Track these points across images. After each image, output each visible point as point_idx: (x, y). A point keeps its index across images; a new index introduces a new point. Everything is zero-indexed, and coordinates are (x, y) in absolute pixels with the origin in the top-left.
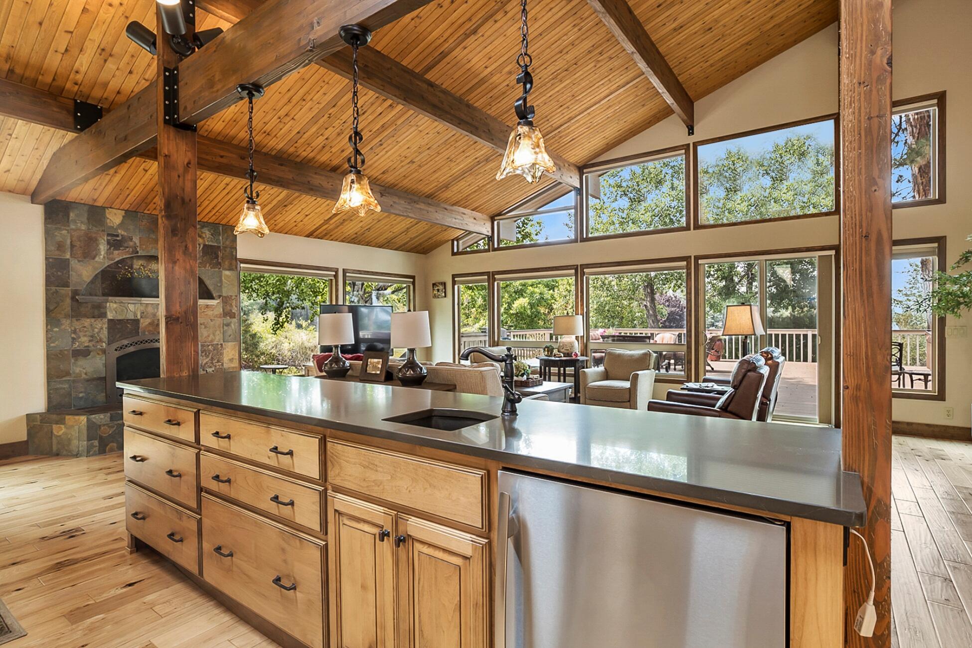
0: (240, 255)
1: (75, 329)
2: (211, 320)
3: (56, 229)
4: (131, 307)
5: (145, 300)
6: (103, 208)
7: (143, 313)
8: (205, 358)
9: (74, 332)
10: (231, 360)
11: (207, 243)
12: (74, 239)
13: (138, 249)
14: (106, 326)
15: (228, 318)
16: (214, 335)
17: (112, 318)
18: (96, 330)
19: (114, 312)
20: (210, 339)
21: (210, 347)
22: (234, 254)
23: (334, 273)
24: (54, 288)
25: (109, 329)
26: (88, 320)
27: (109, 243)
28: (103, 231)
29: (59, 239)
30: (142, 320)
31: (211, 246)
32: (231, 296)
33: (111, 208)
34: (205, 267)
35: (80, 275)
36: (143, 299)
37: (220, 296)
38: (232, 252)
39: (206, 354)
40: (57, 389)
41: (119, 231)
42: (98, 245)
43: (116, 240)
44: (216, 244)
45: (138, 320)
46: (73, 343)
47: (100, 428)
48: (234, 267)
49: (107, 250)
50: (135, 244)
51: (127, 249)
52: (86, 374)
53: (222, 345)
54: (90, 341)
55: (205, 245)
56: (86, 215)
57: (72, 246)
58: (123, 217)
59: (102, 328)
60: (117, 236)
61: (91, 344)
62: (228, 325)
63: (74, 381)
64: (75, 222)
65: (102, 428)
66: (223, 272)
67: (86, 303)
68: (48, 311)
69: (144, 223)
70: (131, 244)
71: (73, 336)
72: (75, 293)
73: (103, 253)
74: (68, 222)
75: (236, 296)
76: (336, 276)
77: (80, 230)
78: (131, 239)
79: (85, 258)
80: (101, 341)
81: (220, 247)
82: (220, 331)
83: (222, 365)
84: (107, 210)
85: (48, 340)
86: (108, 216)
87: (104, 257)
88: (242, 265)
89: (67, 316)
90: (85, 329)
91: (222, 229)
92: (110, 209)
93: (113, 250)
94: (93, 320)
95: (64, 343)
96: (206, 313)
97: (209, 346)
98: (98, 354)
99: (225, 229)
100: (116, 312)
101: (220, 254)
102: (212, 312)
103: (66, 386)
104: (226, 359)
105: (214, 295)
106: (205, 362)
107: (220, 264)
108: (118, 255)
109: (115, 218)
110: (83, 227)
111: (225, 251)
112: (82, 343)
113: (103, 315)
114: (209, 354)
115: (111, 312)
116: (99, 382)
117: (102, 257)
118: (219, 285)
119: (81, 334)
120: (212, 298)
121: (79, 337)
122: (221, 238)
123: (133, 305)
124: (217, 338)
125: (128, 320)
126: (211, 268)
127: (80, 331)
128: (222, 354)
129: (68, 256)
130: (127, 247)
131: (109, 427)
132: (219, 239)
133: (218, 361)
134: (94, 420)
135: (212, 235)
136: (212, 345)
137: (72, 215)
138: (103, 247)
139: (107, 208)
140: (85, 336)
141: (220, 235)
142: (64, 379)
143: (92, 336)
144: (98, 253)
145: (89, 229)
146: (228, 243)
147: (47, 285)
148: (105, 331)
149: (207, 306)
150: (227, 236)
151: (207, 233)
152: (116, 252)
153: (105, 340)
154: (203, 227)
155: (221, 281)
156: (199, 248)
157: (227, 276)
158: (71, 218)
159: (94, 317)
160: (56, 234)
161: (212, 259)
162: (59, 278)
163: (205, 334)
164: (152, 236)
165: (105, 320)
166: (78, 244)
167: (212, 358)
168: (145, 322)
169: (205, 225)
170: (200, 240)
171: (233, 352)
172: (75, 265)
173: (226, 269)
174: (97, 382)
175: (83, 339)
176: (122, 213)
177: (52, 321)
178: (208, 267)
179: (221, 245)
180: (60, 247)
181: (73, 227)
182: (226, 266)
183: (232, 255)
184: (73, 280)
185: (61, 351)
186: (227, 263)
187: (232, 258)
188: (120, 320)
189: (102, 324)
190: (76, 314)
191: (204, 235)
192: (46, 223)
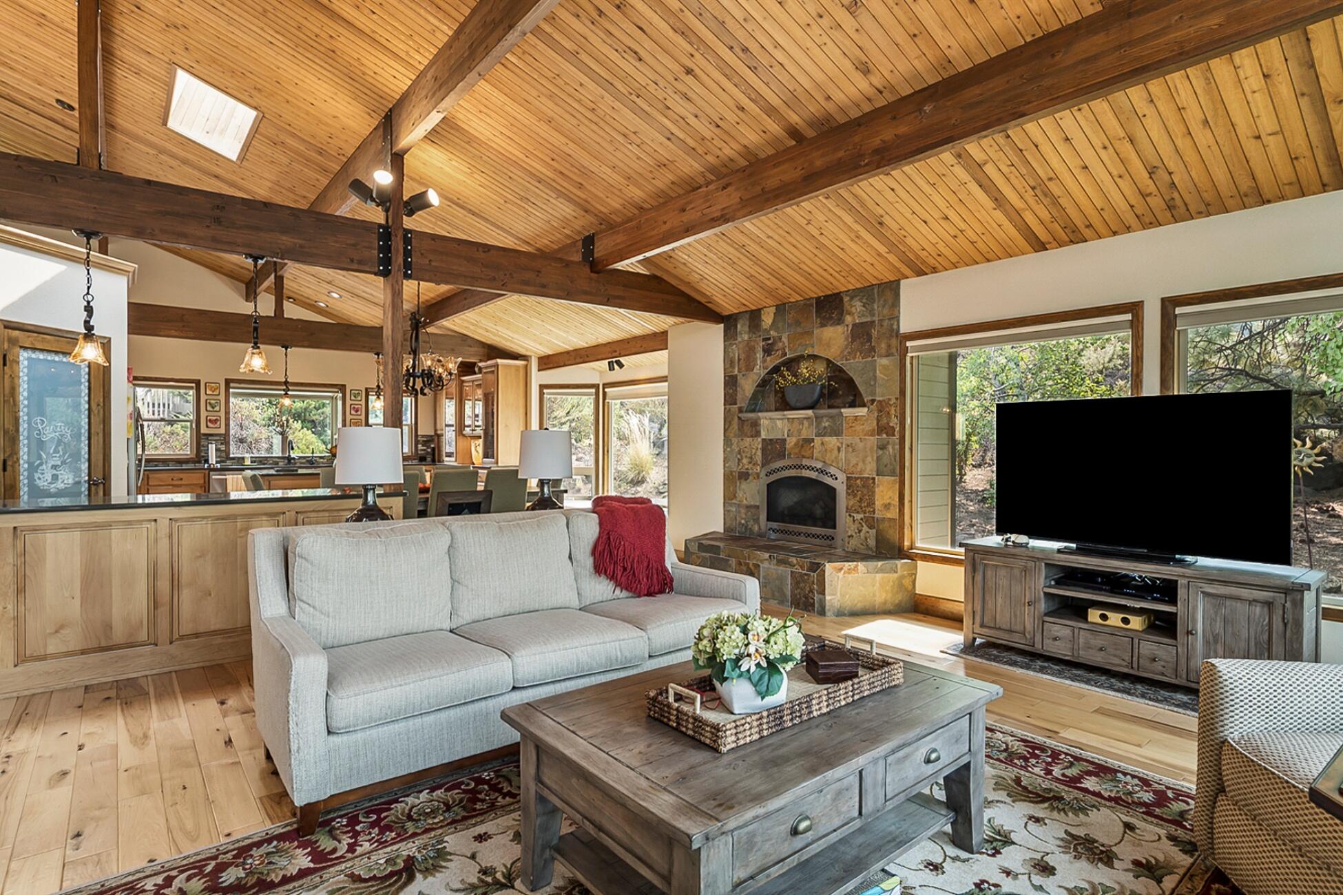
0: (905, 326)
1: (740, 450)
2: (860, 439)
3: (730, 345)
4: (780, 423)
5: (792, 414)
6: (759, 310)
7: (789, 430)
8: (850, 496)
9: (739, 452)
10: (887, 506)
11: (857, 321)
12: (740, 352)
13: (787, 351)
14: (760, 446)
15: (884, 436)
16: (864, 461)
17: (765, 437)
18: (754, 451)
19: (766, 430)
20: (859, 468)
21: (858, 481)
22: (895, 327)
23: (1127, 316)
24: (728, 407)
25: (763, 450)
26: (749, 440)
27: (764, 350)
28: (760, 336)
29: (731, 355)
30: (788, 440)
31: (862, 323)
32: (890, 399)
33: (765, 308)
34: (855, 357)
35: (743, 390)
36: (789, 412)
37: (873, 401)
38: (892, 325)
39: (852, 491)
40: (729, 511)
41: (771, 333)
42: (755, 354)
43: (769, 344)
44: (869, 320)
45: (785, 440)
46: (739, 464)
49: (763, 358)
50: (784, 344)
51: (778, 353)
52: (746, 499)
53: (874, 479)
54: (750, 463)
55: (854, 325)
56: (748, 323)
57: (739, 360)
58: (775, 314)
59: (757, 449)
60: (769, 339)
61: (750, 467)
62: (882, 447)
63: (739, 506)
64: (741, 333)
66: (878, 361)
67: (747, 421)
68: (725, 430)
69: (791, 316)
70: (781, 344)
71: (739, 456)
72: (740, 410)
73: (759, 363)
74: (737, 335)
75: (896, 399)
76: (1135, 323)
77: (743, 341)
78: (780, 338)
79: (747, 371)
80: (756, 464)
81: (874, 322)
82: (872, 457)
83: (874, 512)
84: (762, 312)
85: (725, 460)
86: (763, 318)
88: (909, 344)
89: (735, 436)
90: (746, 450)
91: (878, 292)
92: (764, 310)
93: (767, 356)
94: (751, 439)
95: (733, 465)
96: (853, 429)
97: (858, 478)
98: (755, 478)
99: (882, 291)
100: (768, 430)
101: (874, 333)
102: (860, 427)
103: (734, 509)
104: (878, 503)
105: (865, 400)
106: (851, 503)
107: (873, 349)
108: (772, 362)
109: (767, 319)
110: (746, 337)
111: (882, 326)
112: (744, 465)
113: (758, 434)
114: (857, 491)
115: (764, 431)
117: (759, 367)
118: (872, 382)
119: (744, 455)
120: (864, 405)
121: (743, 459)
122: (876, 307)
123: (781, 421)
124: (868, 468)
125: (777, 440)
126: (863, 358)
127: (743, 452)
128: (874, 492)
129: (736, 372)
130: (778, 350)
132: (873, 310)
133: (869, 505)
135: (864, 306)
136: (862, 479)
137: (739, 326)
138: (759, 355)
139: (762, 309)
140: (746, 457)
141: (874, 302)
142: (733, 501)
143: (751, 458)
144: (755, 365)
145: (750, 338)
146: (886, 311)
147: (725, 404)
148: (759, 453)
149: (855, 418)
150: (885, 301)
151: (858, 306)
152: (769, 358)
153: (759, 463)
154: (852, 299)
155: (875, 377)
156: (848, 331)
157: (884, 366)
158: (738, 331)
159: (752, 436)
160: (730, 350)
161: (863, 344)
162: (731, 396)
163: (853, 461)
164: (799, 330)
165: (760, 440)
166: (742, 357)
167: (861, 500)
168: (791, 442)
169: (855, 293)
170: (848, 319)
171: (890, 494)
172: (741, 380)
173: (881, 356)
174: (753, 510)
175: (745, 461)
176: (773, 309)
177: (727, 442)
178: (859, 359)
179: (876, 319)
180: (732, 362)
181: (739, 339)
182: (883, 351)
183: (892, 330)
184: (739, 397)
185: (731, 472)
186: (883, 345)
187: (891, 335)
188: (771, 440)
189: (757, 444)
190: (742, 434)
191: (853, 310)
192: (725, 340)
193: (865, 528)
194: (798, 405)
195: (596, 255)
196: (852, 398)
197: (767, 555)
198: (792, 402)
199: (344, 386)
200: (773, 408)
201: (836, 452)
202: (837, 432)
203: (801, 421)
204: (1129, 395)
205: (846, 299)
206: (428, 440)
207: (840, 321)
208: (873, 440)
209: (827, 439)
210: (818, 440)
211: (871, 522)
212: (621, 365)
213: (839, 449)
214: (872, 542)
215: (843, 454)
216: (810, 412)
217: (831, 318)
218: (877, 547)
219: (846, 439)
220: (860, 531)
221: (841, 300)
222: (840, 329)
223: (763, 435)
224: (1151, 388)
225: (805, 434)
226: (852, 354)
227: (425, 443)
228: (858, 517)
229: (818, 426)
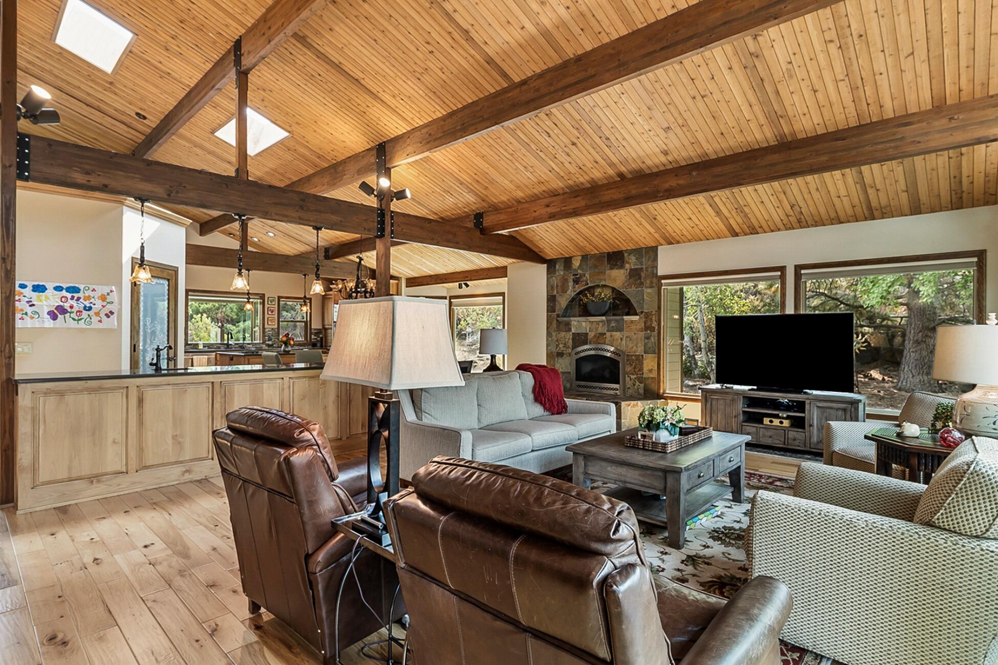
0: (661, 272)
1: (558, 339)
2: (635, 333)
3: (551, 277)
4: (584, 324)
5: (592, 319)
6: (570, 258)
7: (590, 328)
8: (629, 366)
9: (557, 341)
10: (650, 371)
11: (633, 268)
12: (558, 281)
13: (589, 282)
14: (571, 337)
15: (649, 332)
16: (636, 346)
17: (574, 332)
18: (567, 340)
20: (633, 350)
21: (633, 357)
23: (779, 273)
24: (549, 314)
25: (573, 339)
26: (563, 333)
27: (574, 281)
28: (571, 273)
29: (552, 283)
30: (590, 333)
31: (636, 269)
32: (651, 312)
34: (631, 288)
35: (560, 304)
36: (590, 318)
37: (642, 313)
38: (654, 271)
39: (630, 363)
41: (579, 271)
42: (568, 283)
43: (577, 278)
44: (639, 267)
45: (587, 334)
46: (557, 348)
48: (655, 284)
49: (573, 286)
50: (587, 278)
52: (562, 368)
53: (642, 356)
54: (564, 347)
55: (631, 270)
56: (563, 265)
57: (557, 286)
58: (581, 261)
59: (569, 339)
60: (577, 275)
61: (564, 349)
62: (648, 338)
64: (558, 270)
66: (645, 290)
67: (563, 322)
68: (548, 328)
69: (591, 262)
70: (584, 278)
71: (557, 343)
72: (558, 316)
73: (570, 288)
74: (556, 271)
76: (782, 277)
77: (560, 275)
78: (584, 275)
79: (562, 293)
80: (569, 347)
82: (642, 343)
83: (643, 374)
84: (573, 259)
85: (548, 345)
86: (573, 262)
88: (663, 282)
89: (554, 331)
90: (562, 339)
91: (645, 252)
93: (576, 285)
94: (565, 333)
95: (553, 348)
96: (630, 328)
97: (633, 355)
98: (567, 356)
99: (649, 251)
100: (576, 328)
101: (643, 275)
102: (635, 327)
104: (645, 369)
105: (637, 312)
106: (629, 369)
107: (642, 283)
108: (579, 288)
109: (576, 263)
110: (562, 273)
111: (647, 271)
112: (560, 348)
113: (570, 330)
114: (632, 363)
115: (574, 328)
117: (570, 291)
118: (642, 302)
119: (560, 342)
120: (636, 314)
121: (559, 344)
122: (644, 260)
124: (639, 350)
125: (582, 333)
126: (636, 288)
128: (642, 364)
129: (555, 293)
130: (583, 282)
132: (642, 262)
133: (639, 370)
135: (637, 260)
136: (635, 356)
137: (557, 266)
138: (571, 284)
139: (573, 257)
140: (562, 343)
141: (643, 258)
143: (565, 344)
144: (568, 289)
145: (564, 274)
146: (650, 263)
147: (547, 312)
148: (571, 341)
149: (631, 322)
150: (649, 257)
151: (633, 259)
153: (571, 347)
154: (629, 255)
155: (643, 299)
156: (627, 272)
157: (648, 293)
158: (556, 269)
159: (566, 331)
160: (551, 280)
161: (636, 280)
162: (552, 307)
163: (630, 345)
164: (596, 270)
165: (571, 333)
166: (560, 284)
167: (635, 367)
168: (591, 335)
169: (631, 252)
170: (627, 266)
171: (652, 364)
172: (558, 298)
173: (647, 287)
174: (566, 375)
175: (561, 346)
176: (580, 258)
177: (549, 334)
178: (633, 288)
179: (644, 267)
180: (552, 287)
181: (557, 274)
182: (648, 285)
183: (653, 274)
184: (557, 308)
185: (552, 352)
186: (648, 281)
187: (653, 276)
188: (578, 334)
189: (569, 336)
190: (559, 329)
191: (630, 261)
192: (547, 274)
193: (637, 383)
194: (596, 313)
195: (484, 225)
196: (627, 310)
198: (593, 312)
199: (264, 295)
200: (578, 314)
201: (620, 341)
202: (619, 329)
203: (598, 323)
204: (779, 313)
205: (626, 255)
206: (318, 332)
207: (622, 267)
208: (642, 334)
209: (614, 333)
210: (608, 334)
211: (641, 380)
212: (467, 285)
213: (622, 339)
214: (641, 391)
215: (624, 342)
216: (604, 318)
217: (616, 265)
218: (644, 394)
219: (626, 333)
220: (634, 385)
221: (623, 255)
222: (622, 271)
223: (573, 330)
224: (790, 310)
225: (600, 330)
226: (630, 285)
227: (316, 334)
228: (633, 377)
229: (608, 326)
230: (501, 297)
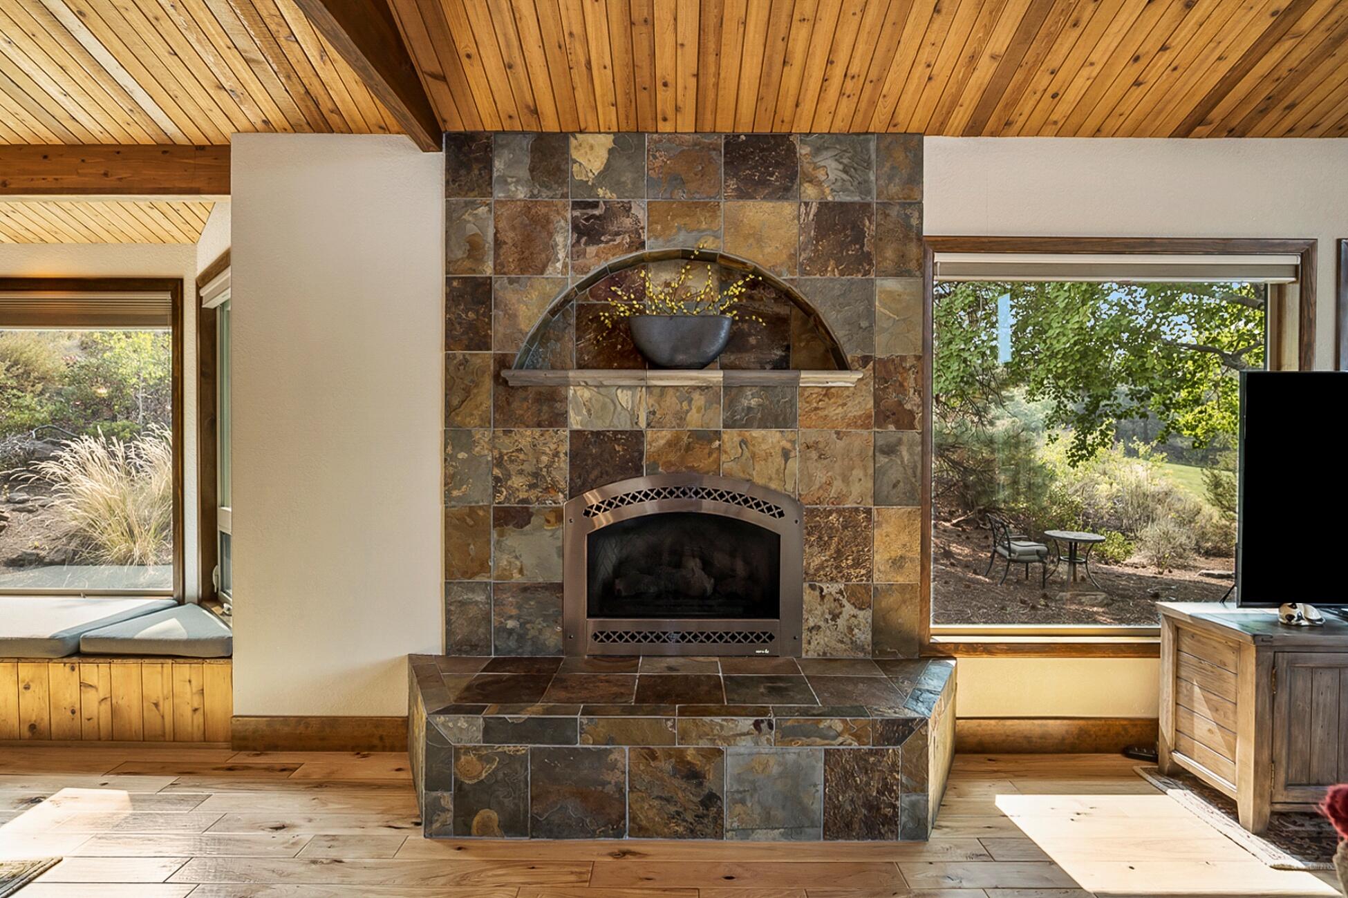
0: (932, 226)
1: (501, 456)
2: (838, 433)
3: (467, 204)
4: (624, 397)
5: (659, 378)
6: (563, 135)
7: (654, 413)
8: (816, 549)
9: (499, 462)
10: (898, 563)
11: (830, 198)
12: (500, 225)
13: (645, 237)
14: (566, 447)
15: (892, 427)
16: (846, 479)
17: (579, 427)
18: (545, 459)
19: (584, 411)
20: (833, 492)
21: (833, 517)
22: (914, 222)
23: (1295, 260)
24: (459, 353)
25: (574, 456)
26: (528, 432)
27: (576, 228)
28: (564, 196)
29: (471, 229)
30: (649, 435)
31: (842, 204)
32: (903, 359)
33: (581, 132)
34: (823, 271)
35: (513, 317)
36: (650, 373)
37: (865, 360)
38: (908, 217)
39: (820, 538)
40: (463, 604)
41: (601, 192)
42: (551, 235)
43: (593, 216)
44: (857, 199)
45: (641, 433)
46: (496, 490)
47: (457, 759)
48: (913, 265)
49: (573, 246)
50: (637, 221)
51: (618, 239)
52: (521, 571)
53: (868, 512)
54: (532, 486)
55: (823, 205)
56: (527, 160)
57: (498, 243)
58: (610, 151)
59: (556, 454)
60: (595, 205)
61: (533, 495)
62: (890, 450)
63: (497, 588)
64: (504, 181)
65: (463, 758)
66: (878, 282)
67: (525, 388)
68: (450, 410)
69: (658, 163)
70: (627, 222)
71: (497, 472)
72: (503, 362)
73: (561, 255)
74: (490, 184)
75: (918, 358)
76: (1304, 273)
77: (513, 200)
78: (627, 209)
79: (522, 271)
80: (553, 487)
81: (869, 205)
82: (865, 468)
83: (869, 575)
84: (573, 142)
85: (451, 481)
86: (575, 155)
87: (565, 266)
88: (940, 258)
89: (484, 423)
90: (522, 456)
91: (878, 149)
92: (578, 136)
93: (586, 244)
94: (537, 432)
95: (478, 493)
96: (821, 413)
97: (830, 512)
98: (548, 521)
99: (887, 148)
100: (589, 411)
101: (870, 228)
102: (840, 410)
103: (480, 598)
104: (880, 558)
105: (849, 358)
106: (817, 561)
107: (867, 258)
108: (598, 259)
109: (589, 158)
110: (521, 193)
111: (886, 215)
112: (513, 491)
113: (559, 419)
114: (831, 538)
115: (578, 413)
116: (547, 593)
117: (559, 265)
118: (864, 324)
119: (513, 468)
120: (844, 366)
121: (509, 477)
122: (873, 178)
123: (630, 393)
124: (856, 489)
125: (616, 433)
126: (842, 273)
127: (512, 461)
128: (868, 541)
129: (488, 269)
130: (618, 234)
131: (480, 758)
132: (866, 181)
133: (857, 564)
134: (443, 731)
135: (845, 171)
136: (840, 512)
137: (499, 165)
138: (563, 240)
139: (573, 133)
140: (521, 472)
141: (869, 167)
142: (478, 579)
143: (536, 475)
144: (551, 259)
145: (532, 196)
146: (894, 189)
147: (448, 347)
148: (564, 464)
149: (827, 392)
150: (893, 168)
151: (829, 169)
152: (591, 250)
153: (564, 484)
154: (817, 150)
155: (870, 313)
156: (807, 214)
157: (890, 293)
158: (495, 175)
159: (539, 425)
160: (466, 217)
161: (843, 246)
162: (471, 327)
163: (820, 477)
164: (680, 195)
165: (565, 433)
166: (509, 236)
167: (839, 553)
168: (656, 440)
169: (826, 142)
170: (810, 191)
171: (904, 538)
172: (503, 291)
173: (886, 274)
174: (544, 596)
175: (517, 482)
176: (607, 141)
177: (455, 435)
178: (832, 272)
179: (873, 199)
180: (474, 249)
181: (499, 195)
182: (888, 264)
183: (909, 227)
184: (498, 330)
185: (471, 508)
186: (889, 253)
187: (906, 236)
188: (597, 434)
189: (558, 443)
190: (505, 416)
191: (821, 175)
192: (448, 195)
193: (848, 609)
194: (680, 358)
196: (779, 353)
197: (746, 723)
198: (661, 353)
201: (779, 460)
202: (779, 417)
203: (686, 393)
205: (803, 150)
207: (785, 191)
208: (863, 438)
209: (756, 433)
210: (731, 437)
211: (863, 596)
213: (786, 455)
214: (864, 636)
215: (794, 465)
216: (715, 376)
217: (763, 183)
218: (875, 643)
219: (802, 433)
220: (835, 617)
221: (791, 150)
222: (787, 207)
223: (576, 421)
225: (695, 420)
226: (817, 263)
228: (831, 588)
229: (730, 405)
230: (167, 296)
